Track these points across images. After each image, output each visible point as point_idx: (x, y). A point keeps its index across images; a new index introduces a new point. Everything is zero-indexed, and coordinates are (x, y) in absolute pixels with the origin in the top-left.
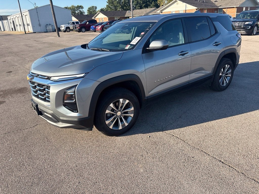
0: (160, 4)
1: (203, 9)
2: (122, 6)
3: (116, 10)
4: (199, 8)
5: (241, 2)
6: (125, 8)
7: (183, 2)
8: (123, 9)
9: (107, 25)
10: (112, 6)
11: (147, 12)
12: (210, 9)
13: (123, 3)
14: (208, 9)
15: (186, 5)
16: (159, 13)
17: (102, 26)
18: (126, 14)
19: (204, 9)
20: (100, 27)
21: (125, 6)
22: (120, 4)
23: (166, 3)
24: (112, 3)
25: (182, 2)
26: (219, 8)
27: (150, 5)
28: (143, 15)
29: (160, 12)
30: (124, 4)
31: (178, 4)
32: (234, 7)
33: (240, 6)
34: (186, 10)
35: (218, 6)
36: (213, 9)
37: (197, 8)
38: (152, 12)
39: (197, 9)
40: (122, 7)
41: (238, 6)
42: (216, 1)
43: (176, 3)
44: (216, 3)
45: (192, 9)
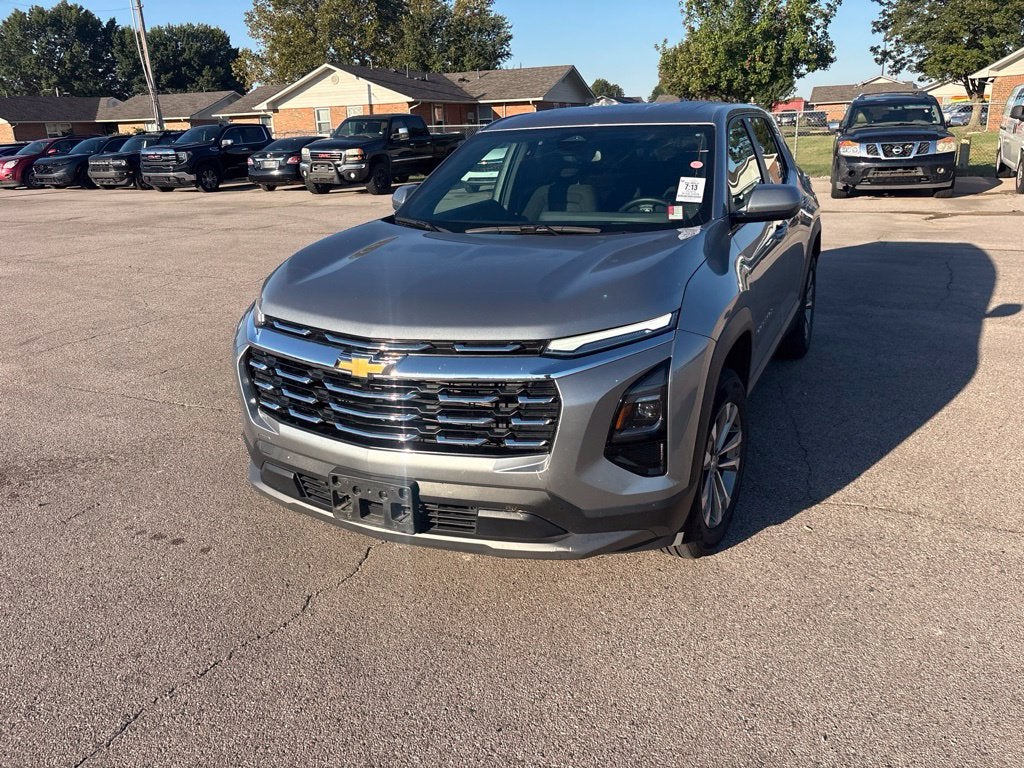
0: (242, 78)
1: (430, 103)
2: (61, 78)
3: (33, 91)
4: (420, 101)
5: (546, 88)
6: (76, 85)
7: (357, 76)
8: (70, 88)
9: (44, 154)
10: (11, 74)
11: (201, 106)
12: (453, 104)
13: (68, 65)
14: (445, 104)
15: (369, 86)
16: (263, 113)
17: (21, 160)
18: (99, 113)
19: (434, 103)
20: (11, 165)
21: (79, 78)
22: (52, 69)
23: (269, 74)
24: (9, 62)
25: (354, 77)
26: (481, 102)
27: (194, 81)
28: (182, 118)
29: (269, 110)
30: (73, 70)
31: (336, 81)
32: (528, 103)
33: (547, 100)
34: (371, 106)
35: (475, 96)
36: (460, 104)
37: (411, 100)
38: (226, 109)
39: (410, 104)
40: (64, 82)
41: (541, 99)
42: (463, 80)
43: (329, 78)
44: (466, 87)
45: (392, 101)
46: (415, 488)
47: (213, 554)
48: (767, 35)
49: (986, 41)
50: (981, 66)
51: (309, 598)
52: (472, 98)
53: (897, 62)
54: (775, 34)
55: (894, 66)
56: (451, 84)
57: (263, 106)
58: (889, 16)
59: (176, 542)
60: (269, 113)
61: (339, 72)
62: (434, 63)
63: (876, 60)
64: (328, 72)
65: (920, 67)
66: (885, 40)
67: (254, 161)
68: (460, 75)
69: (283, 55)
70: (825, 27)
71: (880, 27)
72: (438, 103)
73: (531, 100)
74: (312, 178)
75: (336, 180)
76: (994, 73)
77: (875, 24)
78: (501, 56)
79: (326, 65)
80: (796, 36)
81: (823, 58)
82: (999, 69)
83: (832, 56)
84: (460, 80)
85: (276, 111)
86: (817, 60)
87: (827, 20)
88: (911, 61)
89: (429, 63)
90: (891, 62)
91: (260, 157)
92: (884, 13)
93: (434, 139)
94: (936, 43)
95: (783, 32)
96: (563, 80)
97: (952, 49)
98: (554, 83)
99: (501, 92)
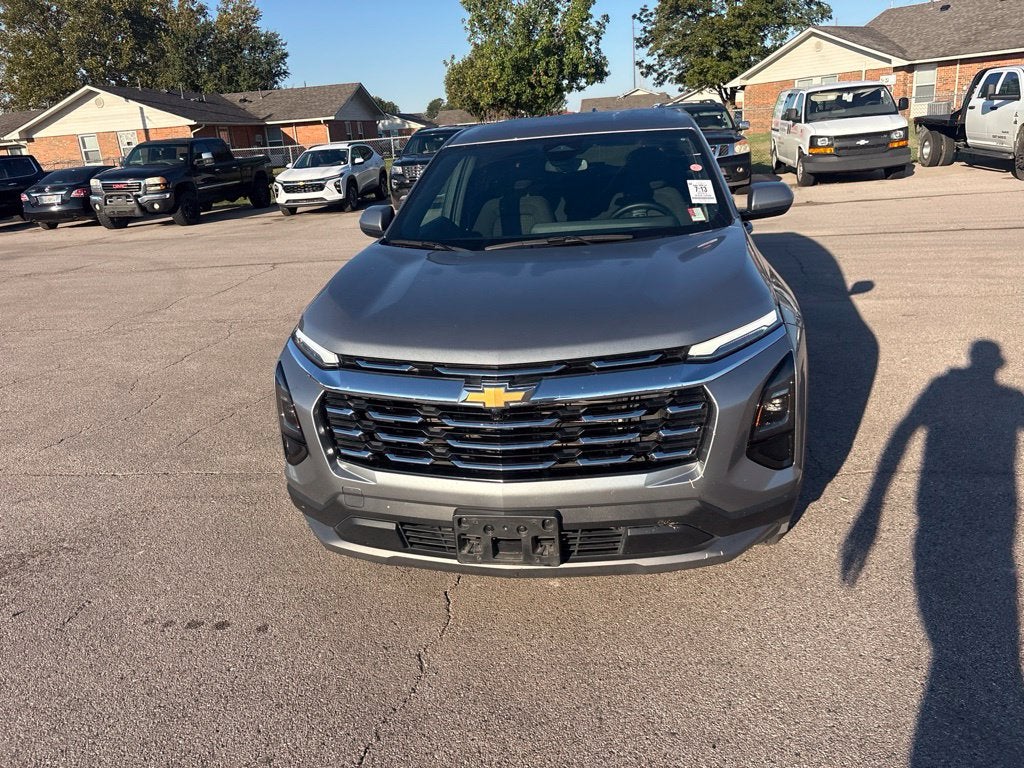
1: (214, 126)
4: (204, 124)
5: (337, 105)
7: (127, 98)
12: (238, 126)
14: (229, 127)
15: (141, 109)
16: (15, 143)
19: (217, 126)
23: (7, 99)
25: (124, 99)
26: (268, 123)
29: (21, 140)
31: (101, 104)
32: (319, 123)
33: (338, 119)
34: (147, 130)
35: (261, 117)
36: (246, 126)
37: (193, 123)
39: (192, 127)
41: (332, 118)
42: (245, 100)
43: (93, 101)
44: (250, 108)
45: (170, 125)
46: (559, 517)
47: (274, 630)
48: (548, 51)
49: (734, 53)
50: (733, 76)
51: (419, 656)
52: (258, 119)
53: (660, 75)
54: (555, 50)
55: (658, 78)
56: (232, 105)
57: (15, 135)
58: (650, 32)
59: (221, 626)
60: (22, 143)
61: (104, 95)
62: (205, 82)
63: (642, 73)
64: (90, 95)
65: (680, 79)
66: (648, 55)
67: (29, 196)
68: (239, 96)
69: (25, 78)
70: (597, 43)
71: (642, 43)
72: (223, 126)
73: (322, 119)
74: (107, 212)
75: (138, 212)
76: (744, 83)
77: (638, 40)
78: (279, 74)
79: (87, 87)
80: (573, 51)
81: (599, 73)
82: (748, 78)
83: (606, 70)
84: (241, 101)
85: (32, 140)
86: (593, 74)
87: (598, 38)
88: (672, 74)
89: (199, 83)
90: (655, 75)
91: (36, 192)
92: (644, 29)
93: (240, 163)
94: (692, 58)
95: (561, 48)
96: (352, 100)
97: (708, 62)
98: (343, 102)
99: (290, 113)
